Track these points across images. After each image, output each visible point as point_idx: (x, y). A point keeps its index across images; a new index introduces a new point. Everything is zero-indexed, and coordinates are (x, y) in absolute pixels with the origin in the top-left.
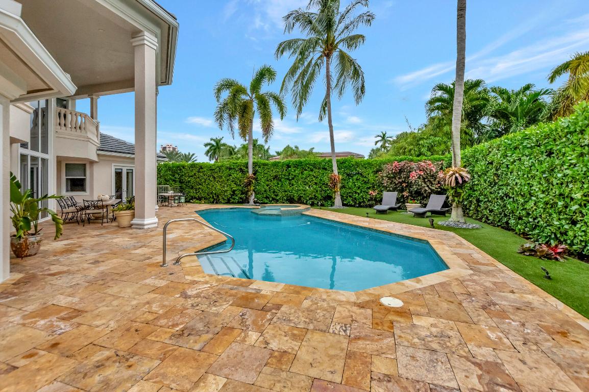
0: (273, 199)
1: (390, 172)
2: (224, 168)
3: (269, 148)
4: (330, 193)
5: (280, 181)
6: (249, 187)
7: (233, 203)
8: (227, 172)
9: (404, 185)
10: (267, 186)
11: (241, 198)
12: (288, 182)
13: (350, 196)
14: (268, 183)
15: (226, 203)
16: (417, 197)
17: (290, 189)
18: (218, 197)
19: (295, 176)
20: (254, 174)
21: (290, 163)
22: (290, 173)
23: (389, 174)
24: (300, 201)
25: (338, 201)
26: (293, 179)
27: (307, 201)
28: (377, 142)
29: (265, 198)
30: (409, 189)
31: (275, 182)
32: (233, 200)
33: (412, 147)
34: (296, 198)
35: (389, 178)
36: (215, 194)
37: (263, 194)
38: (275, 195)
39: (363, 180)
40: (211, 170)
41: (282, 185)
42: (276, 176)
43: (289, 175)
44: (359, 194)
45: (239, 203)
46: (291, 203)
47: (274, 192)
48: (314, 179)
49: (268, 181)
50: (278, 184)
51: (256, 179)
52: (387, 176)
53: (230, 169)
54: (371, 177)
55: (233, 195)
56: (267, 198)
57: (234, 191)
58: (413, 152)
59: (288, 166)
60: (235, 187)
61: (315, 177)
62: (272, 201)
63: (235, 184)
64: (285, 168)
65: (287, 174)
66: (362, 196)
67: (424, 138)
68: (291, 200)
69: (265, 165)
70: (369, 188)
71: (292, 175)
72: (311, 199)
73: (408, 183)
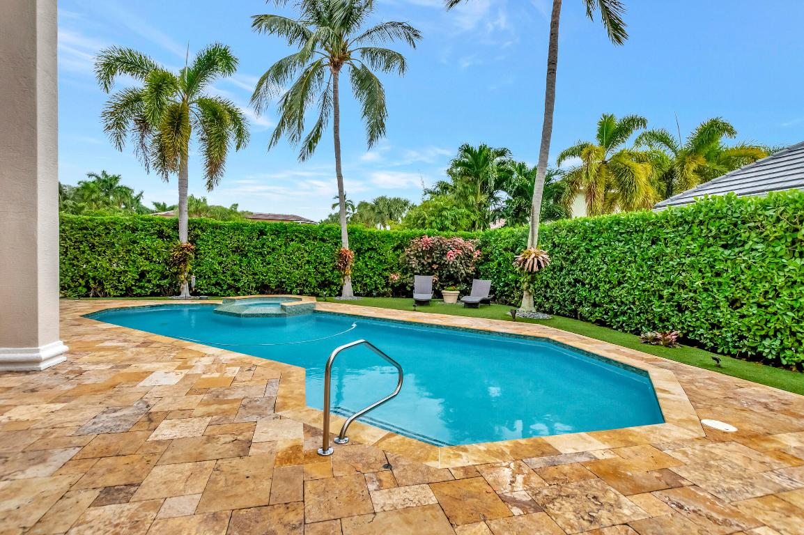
0: (230, 287)
1: (420, 250)
2: (118, 227)
3: (141, 195)
4: (330, 277)
5: (246, 256)
6: (182, 266)
7: (139, 296)
8: (126, 237)
9: (435, 267)
10: (220, 264)
11: (159, 286)
12: (260, 258)
13: (358, 281)
14: (220, 259)
15: (122, 296)
16: (448, 282)
17: (265, 270)
18: (101, 284)
19: (273, 249)
20: (192, 242)
21: (265, 227)
22: (264, 244)
23: (419, 252)
24: (281, 289)
25: (348, 288)
26: (269, 253)
27: (291, 290)
28: (334, 206)
29: (214, 285)
30: (440, 272)
31: (236, 257)
32: (139, 291)
33: (433, 218)
34: (273, 286)
35: (417, 257)
36: (94, 279)
37: (209, 277)
38: (234, 280)
39: (379, 259)
40: (80, 229)
41: (249, 263)
42: (237, 248)
43: (263, 247)
44: (371, 278)
45: (154, 294)
46: (260, 294)
47: (233, 275)
48: (306, 255)
49: (221, 255)
50: (241, 261)
51: (196, 252)
52: (415, 255)
53: (134, 230)
54: (390, 255)
55: (139, 280)
56: (217, 284)
57: (142, 275)
58: (434, 224)
59: (262, 233)
60: (146, 266)
61: (306, 251)
62: (227, 289)
63: (147, 259)
64: (255, 235)
65: (260, 246)
66: (375, 281)
67: (447, 209)
68: (263, 289)
69: (216, 227)
70: (386, 270)
71: (268, 247)
72: (298, 285)
73: (439, 264)
